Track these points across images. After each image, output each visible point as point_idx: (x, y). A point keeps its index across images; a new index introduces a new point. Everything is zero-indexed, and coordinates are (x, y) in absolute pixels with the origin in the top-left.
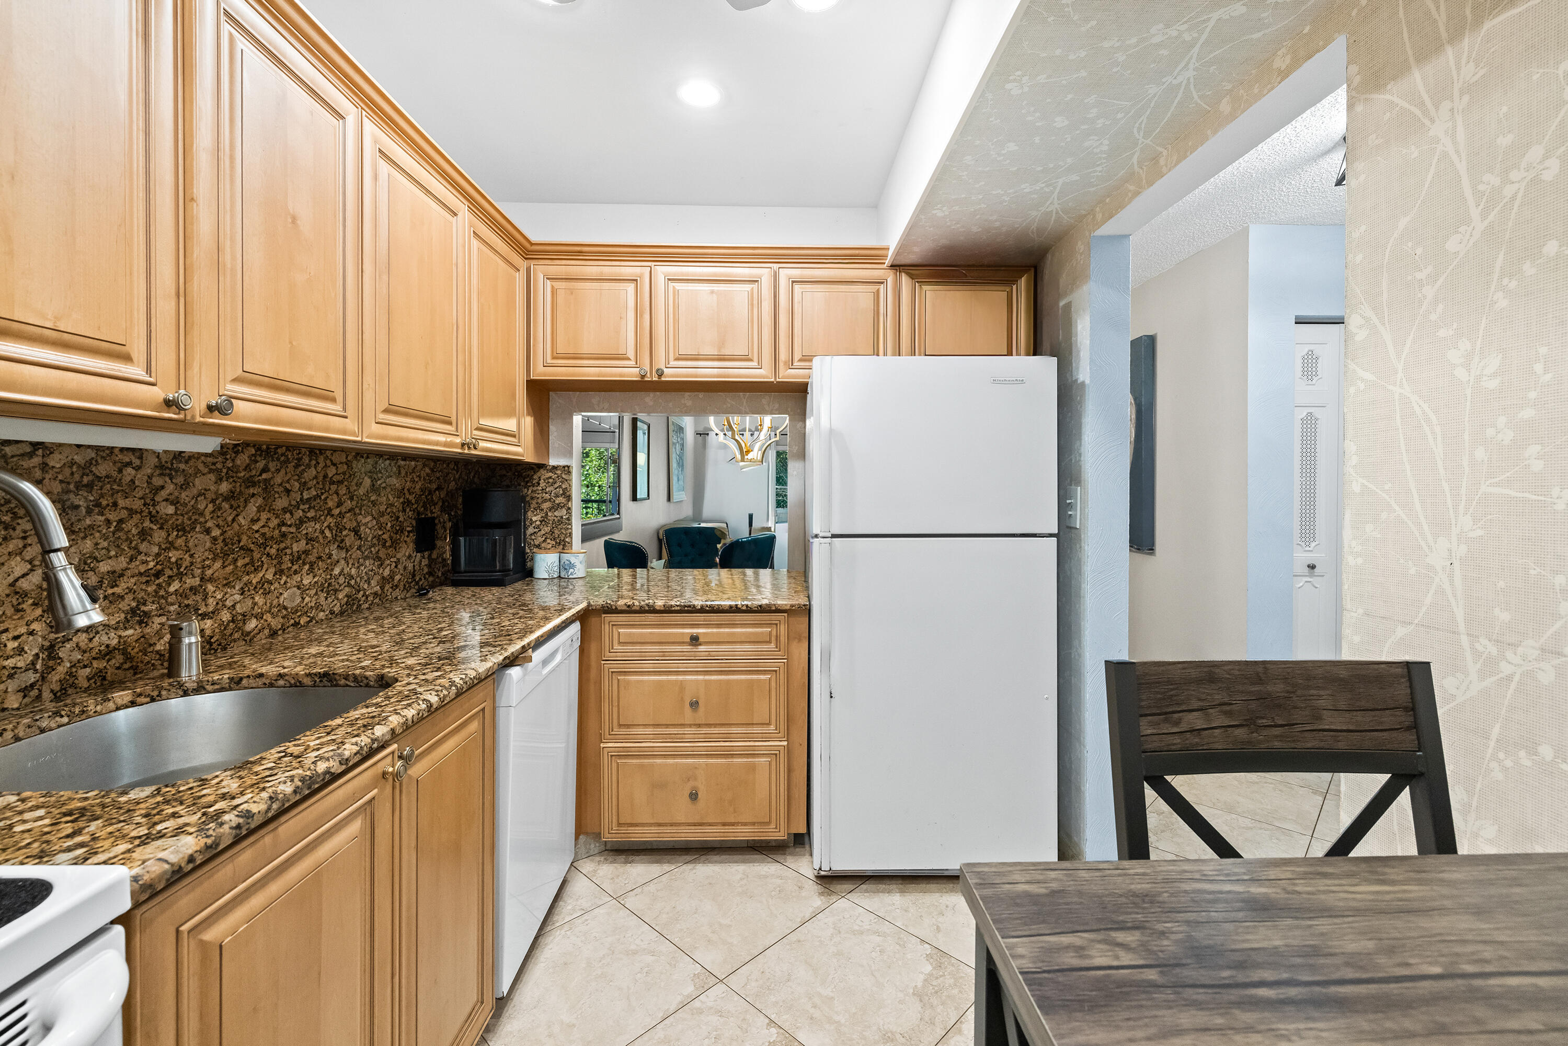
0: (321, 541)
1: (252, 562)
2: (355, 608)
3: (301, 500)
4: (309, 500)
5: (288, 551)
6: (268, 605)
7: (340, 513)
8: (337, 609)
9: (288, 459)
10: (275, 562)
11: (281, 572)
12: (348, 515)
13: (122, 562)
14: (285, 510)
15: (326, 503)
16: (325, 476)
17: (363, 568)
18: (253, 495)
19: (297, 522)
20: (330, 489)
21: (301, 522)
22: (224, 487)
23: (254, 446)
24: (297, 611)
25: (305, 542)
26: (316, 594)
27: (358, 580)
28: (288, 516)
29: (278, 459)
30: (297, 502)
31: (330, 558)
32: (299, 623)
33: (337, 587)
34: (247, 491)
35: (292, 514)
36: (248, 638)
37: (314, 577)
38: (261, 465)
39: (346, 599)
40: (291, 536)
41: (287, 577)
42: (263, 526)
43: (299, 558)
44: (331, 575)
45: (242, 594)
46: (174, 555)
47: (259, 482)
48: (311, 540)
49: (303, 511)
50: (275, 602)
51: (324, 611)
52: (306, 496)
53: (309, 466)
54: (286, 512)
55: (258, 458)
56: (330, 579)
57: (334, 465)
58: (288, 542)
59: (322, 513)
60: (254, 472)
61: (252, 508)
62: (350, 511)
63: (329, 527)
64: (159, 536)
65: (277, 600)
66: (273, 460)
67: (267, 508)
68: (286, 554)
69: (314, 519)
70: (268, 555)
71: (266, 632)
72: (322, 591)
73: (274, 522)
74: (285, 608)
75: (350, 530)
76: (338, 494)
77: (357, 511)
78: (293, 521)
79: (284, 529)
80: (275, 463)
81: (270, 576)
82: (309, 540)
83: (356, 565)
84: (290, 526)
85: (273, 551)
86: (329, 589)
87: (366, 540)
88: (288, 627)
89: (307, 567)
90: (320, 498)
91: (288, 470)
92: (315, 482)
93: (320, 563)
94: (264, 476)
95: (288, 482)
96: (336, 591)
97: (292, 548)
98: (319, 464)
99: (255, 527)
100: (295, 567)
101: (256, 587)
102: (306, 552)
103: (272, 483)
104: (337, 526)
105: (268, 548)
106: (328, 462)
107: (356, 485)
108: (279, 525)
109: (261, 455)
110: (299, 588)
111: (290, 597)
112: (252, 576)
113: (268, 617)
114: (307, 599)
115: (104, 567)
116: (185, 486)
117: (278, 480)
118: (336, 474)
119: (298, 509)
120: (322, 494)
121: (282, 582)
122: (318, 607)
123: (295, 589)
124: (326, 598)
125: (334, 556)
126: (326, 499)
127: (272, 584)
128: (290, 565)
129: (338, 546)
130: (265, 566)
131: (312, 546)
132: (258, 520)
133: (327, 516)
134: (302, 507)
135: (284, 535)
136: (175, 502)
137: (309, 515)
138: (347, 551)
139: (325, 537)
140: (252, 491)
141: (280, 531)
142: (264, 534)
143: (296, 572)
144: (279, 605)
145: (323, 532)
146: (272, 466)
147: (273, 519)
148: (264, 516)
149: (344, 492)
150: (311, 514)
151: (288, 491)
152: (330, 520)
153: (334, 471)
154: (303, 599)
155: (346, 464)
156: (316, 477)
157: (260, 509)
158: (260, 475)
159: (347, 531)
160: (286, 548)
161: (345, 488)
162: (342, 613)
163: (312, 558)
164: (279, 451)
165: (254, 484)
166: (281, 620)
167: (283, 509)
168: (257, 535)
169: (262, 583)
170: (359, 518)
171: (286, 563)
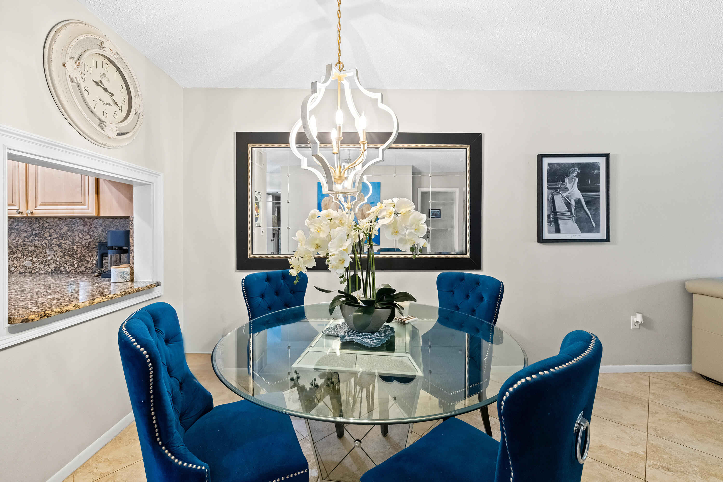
0: (42, 247)
1: (13, 251)
2: (59, 272)
3: (32, 234)
4: (35, 234)
5: (27, 249)
6: (19, 264)
7: (51, 239)
8: (49, 271)
9: (26, 222)
10: (21, 252)
11: (24, 255)
12: (55, 240)
14: (25, 237)
15: (44, 235)
16: (43, 227)
17: (63, 259)
18: (13, 232)
19: (30, 241)
20: (45, 231)
21: (32, 241)
23: (13, 219)
24: (31, 268)
25: (34, 247)
26: (39, 264)
27: (61, 263)
28: (26, 239)
29: (22, 222)
30: (31, 235)
31: (45, 253)
32: (31, 272)
33: (49, 263)
34: (11, 231)
35: (28, 238)
36: (12, 272)
37: (38, 259)
38: (16, 224)
39: (54, 268)
40: (28, 245)
41: (26, 257)
42: (17, 241)
43: (31, 252)
44: (46, 259)
45: (9, 260)
47: (15, 229)
48: (37, 247)
49: (33, 237)
50: (22, 264)
51: (43, 270)
52: (34, 233)
53: (35, 224)
54: (26, 238)
55: (15, 222)
56: (46, 260)
57: (48, 223)
58: (27, 247)
59: (42, 238)
60: (13, 226)
62: (56, 238)
63: (45, 243)
65: (22, 263)
66: (20, 222)
67: (18, 236)
68: (26, 250)
69: (38, 240)
70: (19, 250)
71: (18, 272)
72: (42, 264)
73: (21, 240)
74: (26, 267)
75: (56, 245)
76: (49, 232)
77: (60, 238)
78: (29, 241)
79: (25, 243)
80: (21, 223)
81: (19, 256)
82: (36, 247)
83: (60, 257)
84: (27, 242)
85: (21, 249)
86: (46, 263)
87: (65, 249)
88: (27, 272)
89: (35, 255)
90: (41, 234)
91: (26, 225)
92: (38, 228)
93: (41, 255)
94: (17, 227)
95: (26, 228)
96: (49, 265)
97: (28, 249)
98: (40, 222)
99: (14, 242)
100: (29, 255)
101: (14, 259)
102: (35, 251)
103: (20, 229)
104: (49, 243)
105: (18, 248)
106: (44, 222)
107: (59, 229)
108: (23, 241)
109: (15, 221)
110: (31, 261)
111: (28, 263)
112: (13, 255)
113: (19, 268)
114: (35, 265)
117: (22, 228)
118: (49, 226)
119: (31, 237)
120: (42, 232)
121: (24, 258)
122: (40, 268)
123: (30, 261)
124: (44, 267)
125: (48, 253)
126: (43, 234)
127: (20, 258)
128: (27, 254)
129: (50, 250)
130: (18, 253)
131: (37, 249)
132: (15, 239)
133: (44, 239)
134: (32, 236)
135: (25, 245)
137: (35, 239)
138: (55, 252)
139: (43, 246)
140: (12, 231)
141: (23, 243)
142: (17, 244)
143: (30, 256)
144: (23, 265)
145: (42, 244)
146: (20, 224)
147: (21, 239)
148: (17, 239)
149: (53, 232)
150: (37, 238)
151: (26, 232)
152: (45, 241)
153: (48, 225)
154: (33, 265)
155: (54, 222)
156: (39, 227)
157: (15, 237)
158: (15, 227)
159: (54, 245)
160: (25, 248)
161: (53, 230)
162: (52, 273)
163: (37, 253)
164: (23, 220)
165: (13, 229)
166: (24, 270)
167: (24, 237)
168: (14, 244)
169: (16, 258)
170: (61, 241)
171: (26, 253)
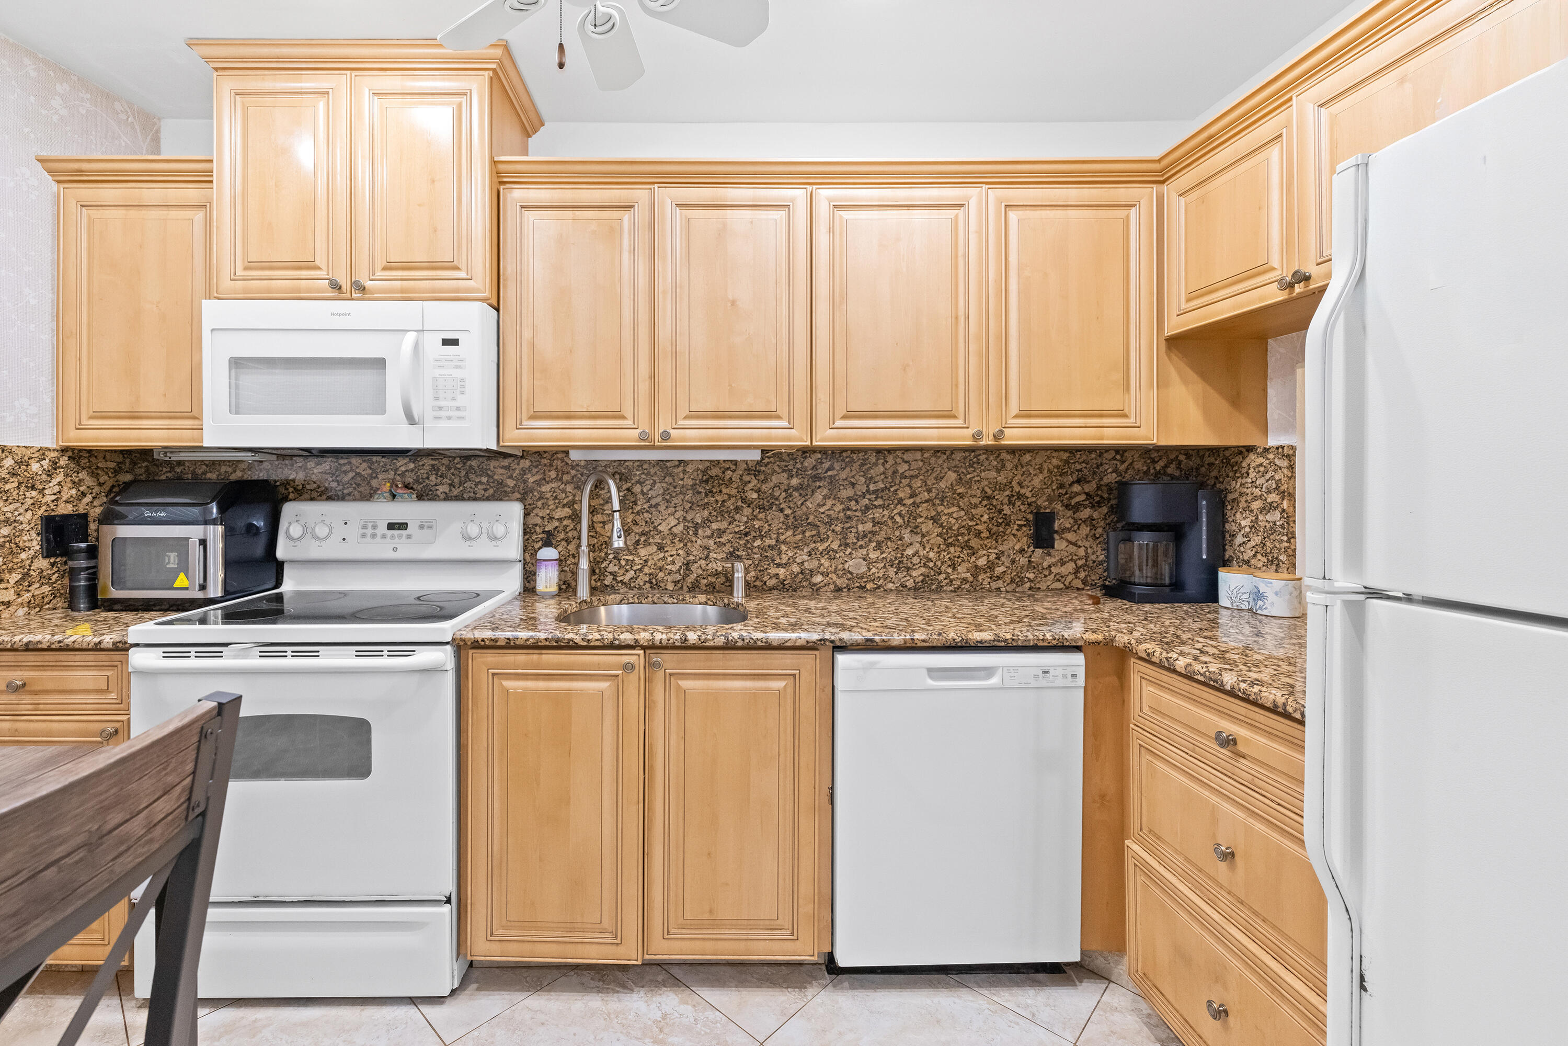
0: (891, 525)
1: (818, 534)
2: (934, 587)
3: (868, 491)
4: (875, 492)
5: (854, 530)
6: (833, 567)
7: (914, 503)
8: (910, 584)
9: (853, 460)
10: (840, 537)
11: (847, 545)
12: (925, 505)
13: (724, 525)
14: (850, 499)
15: (896, 494)
16: (895, 472)
17: (945, 554)
18: (820, 487)
19: (863, 508)
20: (900, 482)
21: (867, 508)
22: (795, 481)
23: (820, 452)
24: (862, 577)
25: (871, 524)
26: (884, 567)
27: (939, 563)
28: (853, 503)
29: (843, 460)
30: (864, 493)
31: (900, 540)
32: (865, 587)
33: (909, 565)
34: (814, 484)
35: (857, 501)
36: (815, 588)
37: (882, 553)
38: (827, 465)
39: (921, 578)
40: (856, 518)
41: (853, 549)
42: (829, 510)
43: (865, 536)
44: (902, 554)
45: (809, 556)
46: (757, 524)
47: (825, 477)
48: (878, 523)
49: (869, 500)
50: (840, 567)
51: (893, 583)
52: (872, 487)
53: (876, 464)
54: (851, 500)
55: (824, 461)
56: (901, 557)
57: (906, 462)
58: (854, 523)
59: (891, 502)
60: (820, 471)
61: (818, 497)
62: (926, 501)
63: (900, 514)
64: (747, 511)
65: (842, 565)
66: (838, 462)
67: (832, 497)
68: (851, 532)
69: (882, 507)
70: (833, 531)
71: (832, 587)
72: (892, 566)
73: (839, 507)
74: (851, 573)
75: (927, 518)
76: (911, 487)
77: (937, 502)
78: (859, 508)
79: (849, 513)
80: (839, 464)
81: (835, 546)
82: (875, 523)
83: (936, 549)
84: (855, 511)
85: (838, 529)
86: (901, 566)
87: (950, 528)
88: (853, 588)
89: (874, 544)
90: (889, 490)
91: (853, 468)
92: (883, 477)
93: (889, 543)
94: (829, 473)
95: (853, 477)
96: (908, 569)
97: (857, 528)
98: (887, 462)
99: (822, 510)
100: (860, 543)
101: (821, 553)
102: (874, 533)
103: (837, 478)
104: (910, 513)
105: (833, 526)
106: (899, 460)
107: (936, 478)
108: (844, 510)
109: (826, 458)
110: (864, 559)
111: (856, 565)
112: (819, 544)
113: (834, 577)
114: (874, 570)
115: (714, 526)
116: (764, 481)
117: (843, 475)
118: (909, 469)
119: (864, 498)
120: (891, 486)
121: (847, 553)
122: (886, 578)
123: (861, 560)
124: (897, 573)
125: (906, 539)
126: (896, 490)
127: (837, 552)
128: (856, 541)
129: (911, 531)
130: (831, 539)
131: (880, 528)
132: (824, 505)
133: (897, 505)
134: (868, 496)
135: (849, 517)
136: (758, 491)
137: (875, 503)
138: (923, 536)
139: (895, 522)
140: (818, 484)
141: (845, 514)
142: (829, 516)
143: (861, 547)
144: (844, 569)
145: (893, 518)
146: (837, 466)
147: (838, 505)
148: (829, 503)
149: (919, 485)
150: (879, 502)
151: (853, 485)
152: (900, 508)
153: (907, 468)
154: (870, 569)
155: (922, 461)
156: (884, 473)
157: (825, 497)
158: (826, 472)
159: (923, 519)
160: (850, 527)
161: (920, 482)
162: (916, 589)
163: (880, 538)
164: (845, 454)
165: (820, 479)
166: (846, 581)
167: (847, 498)
168: (823, 516)
169: (828, 551)
170: (940, 508)
171: (852, 539)
